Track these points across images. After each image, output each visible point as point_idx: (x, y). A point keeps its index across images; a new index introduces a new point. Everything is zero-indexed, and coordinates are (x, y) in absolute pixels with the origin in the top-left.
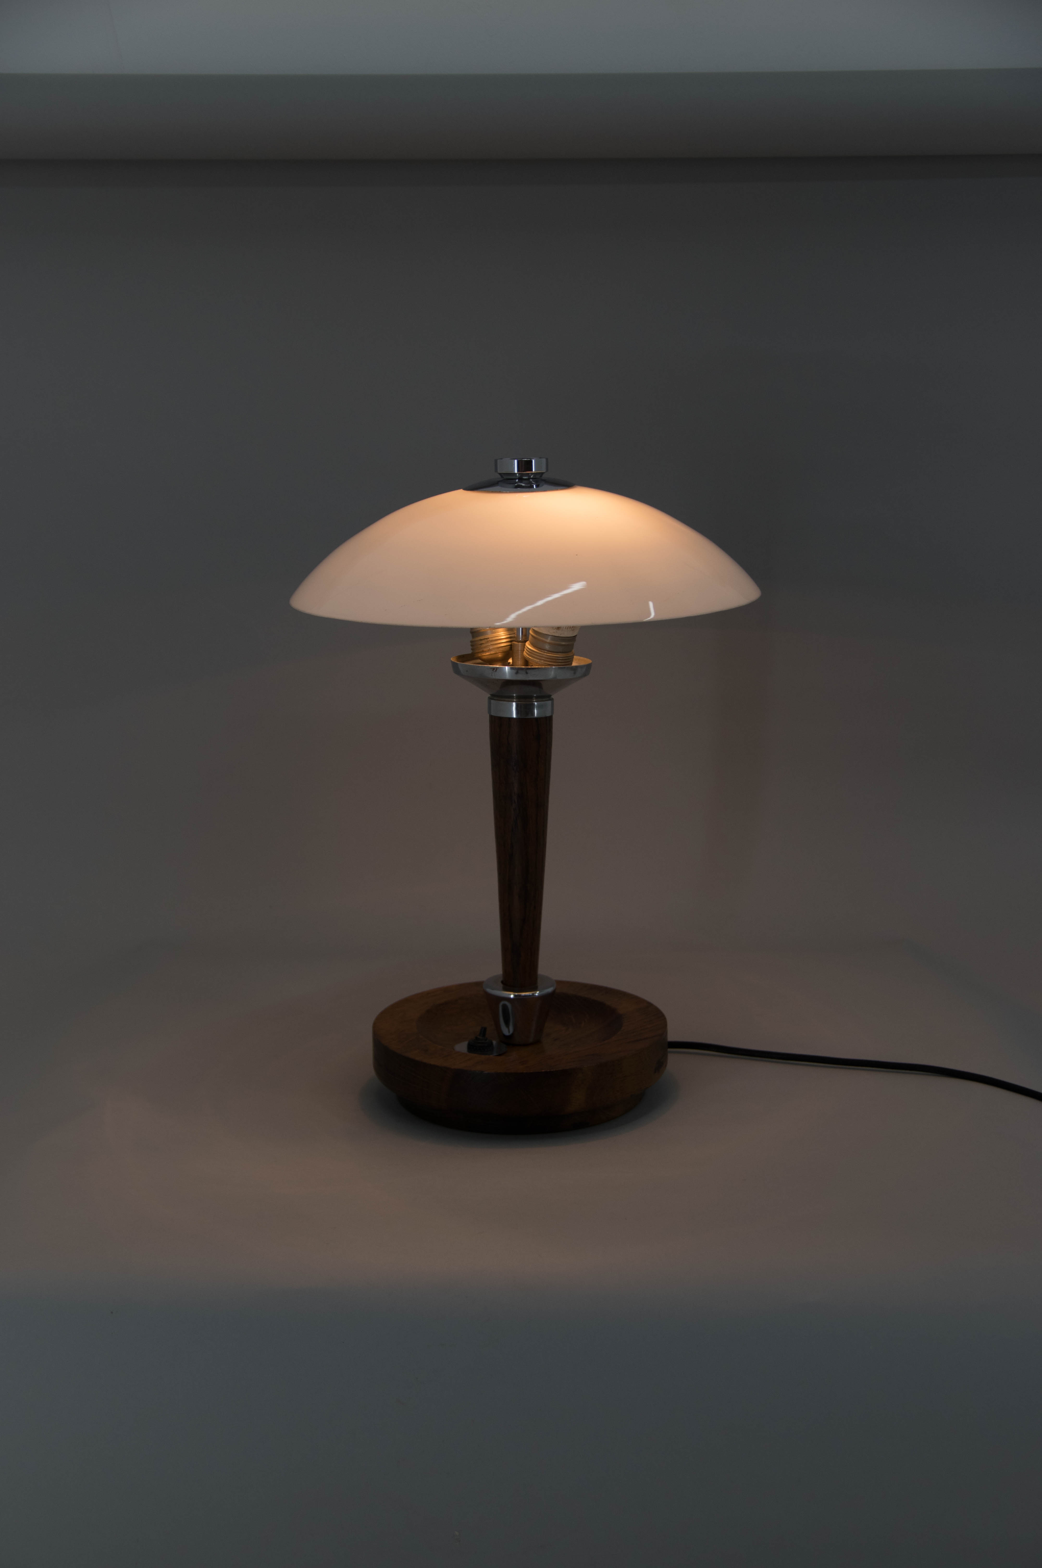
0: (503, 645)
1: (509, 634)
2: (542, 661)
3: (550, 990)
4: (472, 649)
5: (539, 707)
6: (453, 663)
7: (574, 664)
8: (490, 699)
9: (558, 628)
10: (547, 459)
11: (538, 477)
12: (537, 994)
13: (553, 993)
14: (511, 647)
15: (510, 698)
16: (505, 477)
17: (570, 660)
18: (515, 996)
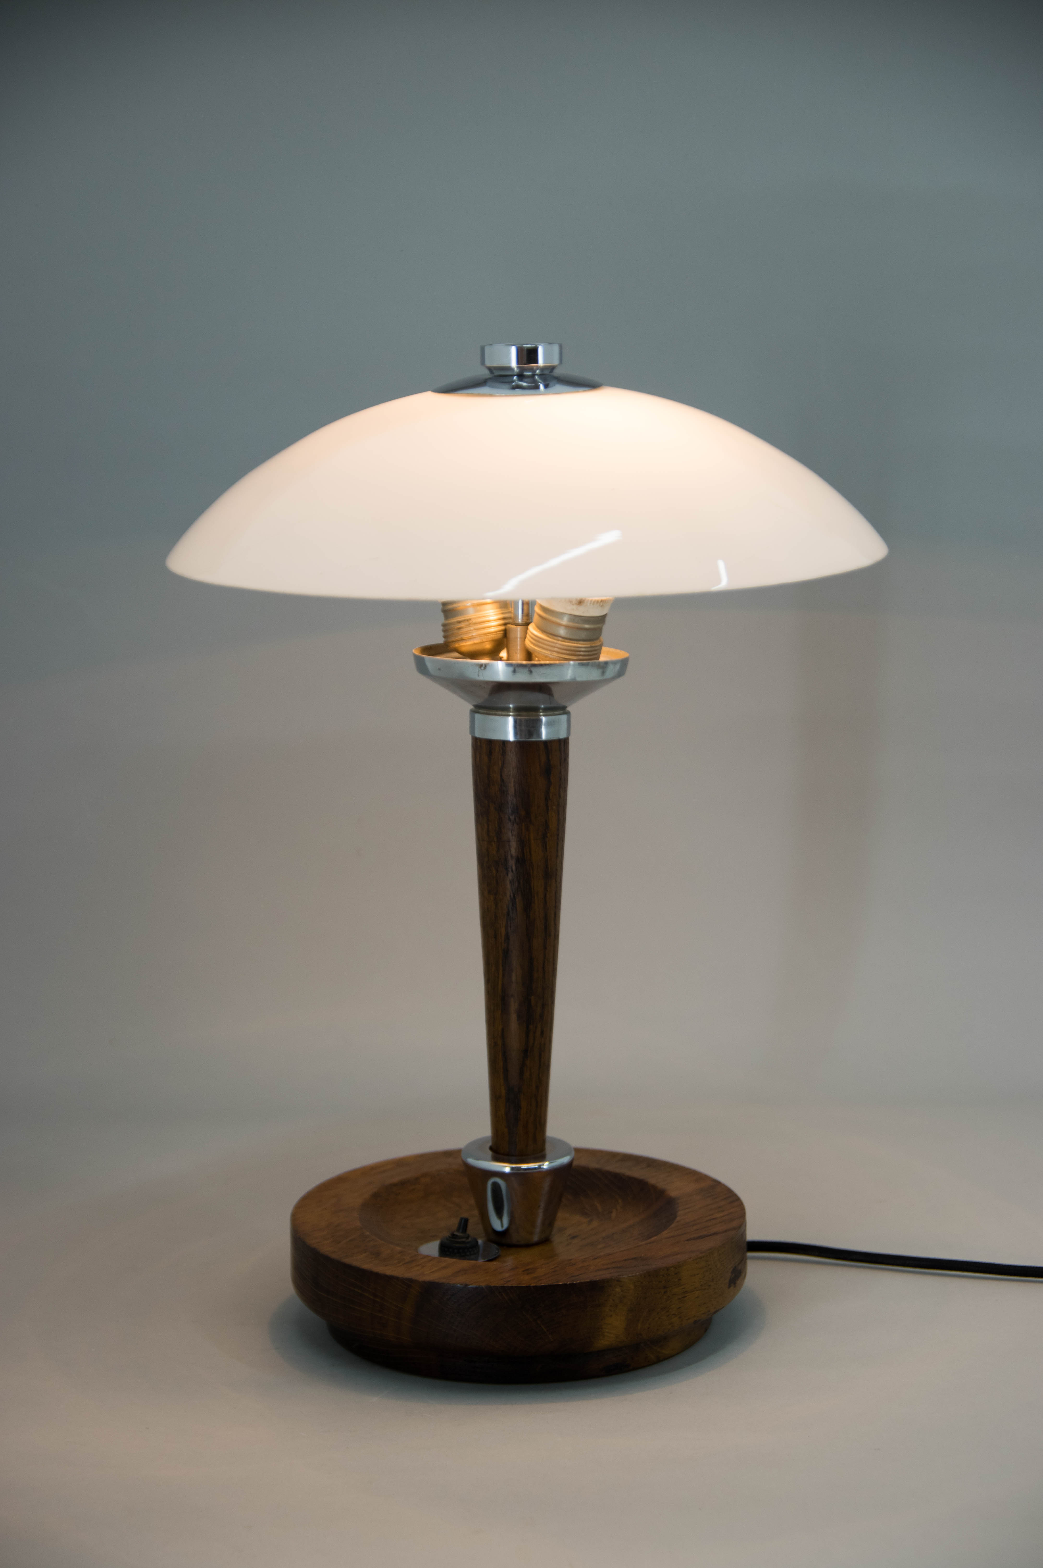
0: (492, 630)
1: (503, 613)
2: (555, 654)
3: (565, 1160)
4: (445, 637)
5: (549, 724)
6: (416, 657)
7: (602, 658)
8: (473, 712)
9: (580, 602)
10: (561, 347)
11: (546, 372)
12: (546, 1165)
13: (570, 1165)
14: (505, 633)
15: (504, 711)
16: (497, 373)
17: (594, 653)
18: (512, 1169)
